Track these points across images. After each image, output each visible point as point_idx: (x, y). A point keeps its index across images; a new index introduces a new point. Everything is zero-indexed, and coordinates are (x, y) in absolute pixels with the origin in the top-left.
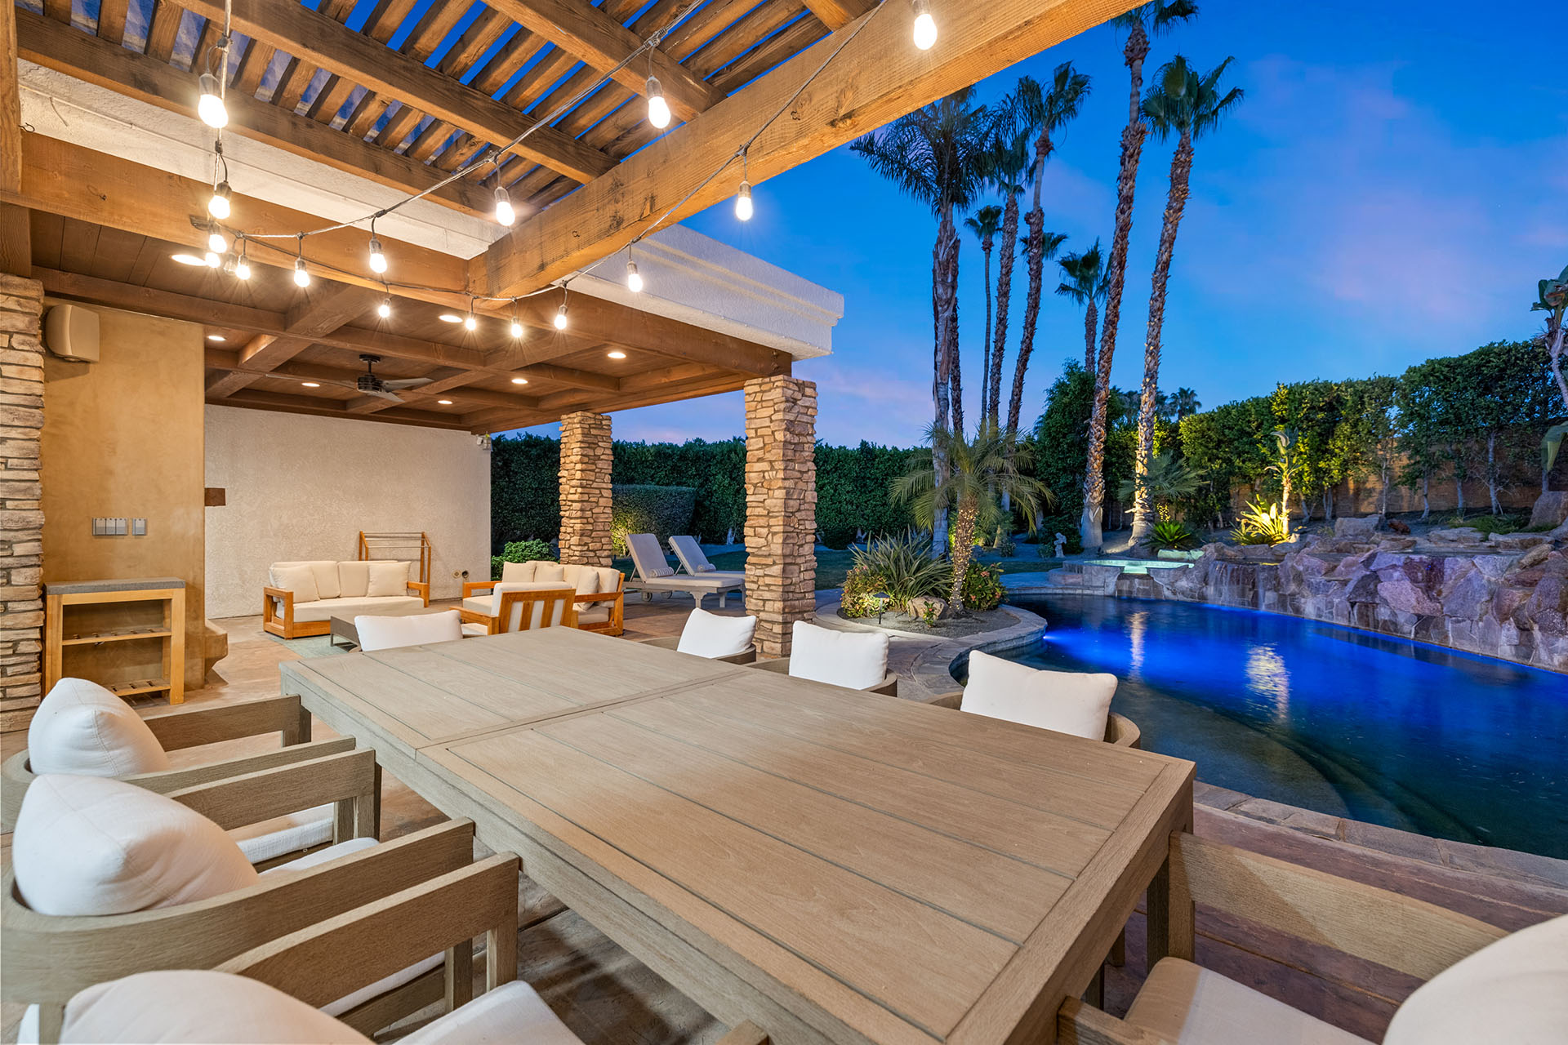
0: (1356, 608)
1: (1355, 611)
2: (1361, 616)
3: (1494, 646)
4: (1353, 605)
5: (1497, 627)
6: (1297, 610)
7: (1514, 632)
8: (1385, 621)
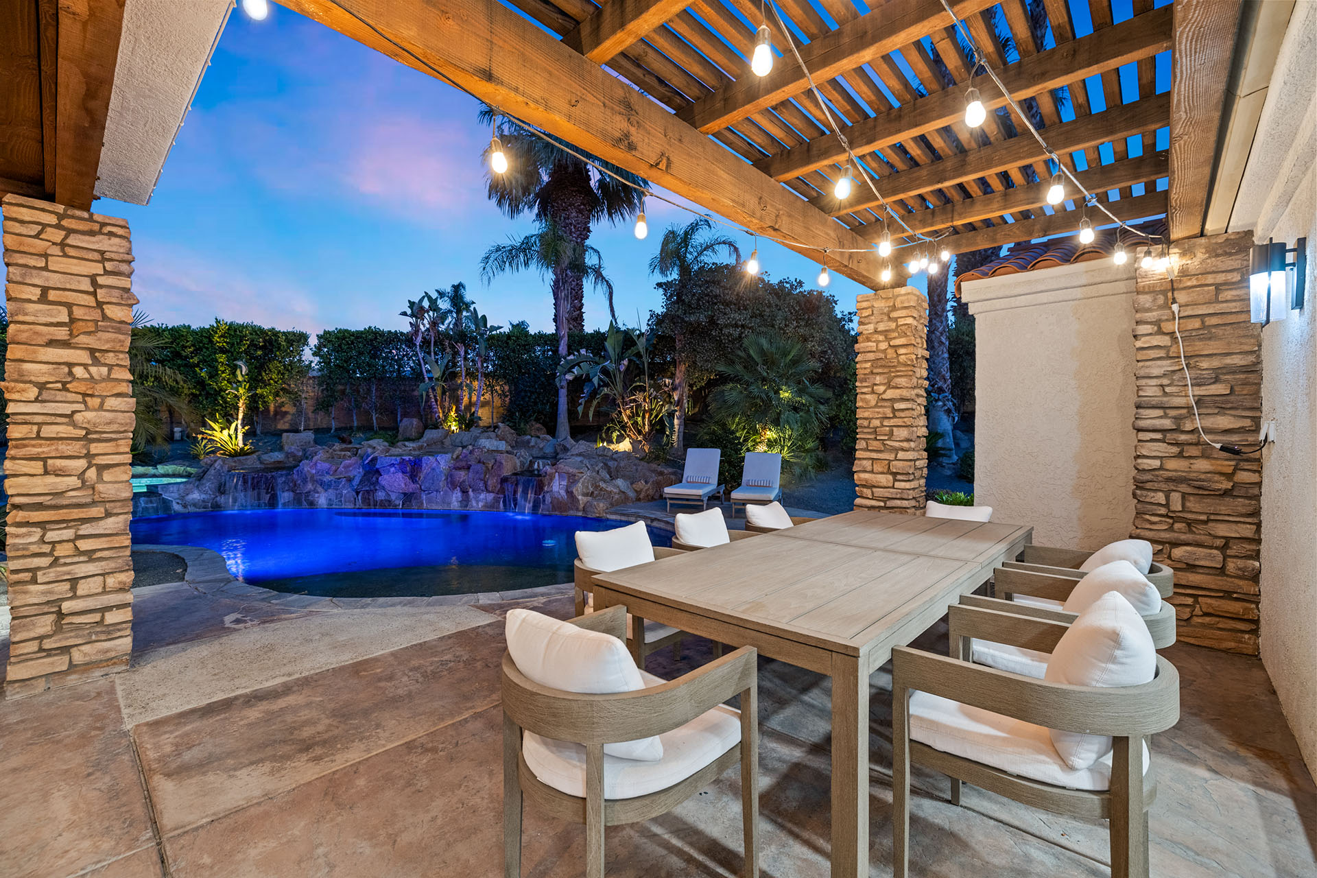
0: (360, 494)
1: (360, 498)
2: (364, 499)
3: (449, 504)
4: (358, 493)
5: (451, 493)
6: (311, 503)
7: (459, 494)
8: (382, 500)
